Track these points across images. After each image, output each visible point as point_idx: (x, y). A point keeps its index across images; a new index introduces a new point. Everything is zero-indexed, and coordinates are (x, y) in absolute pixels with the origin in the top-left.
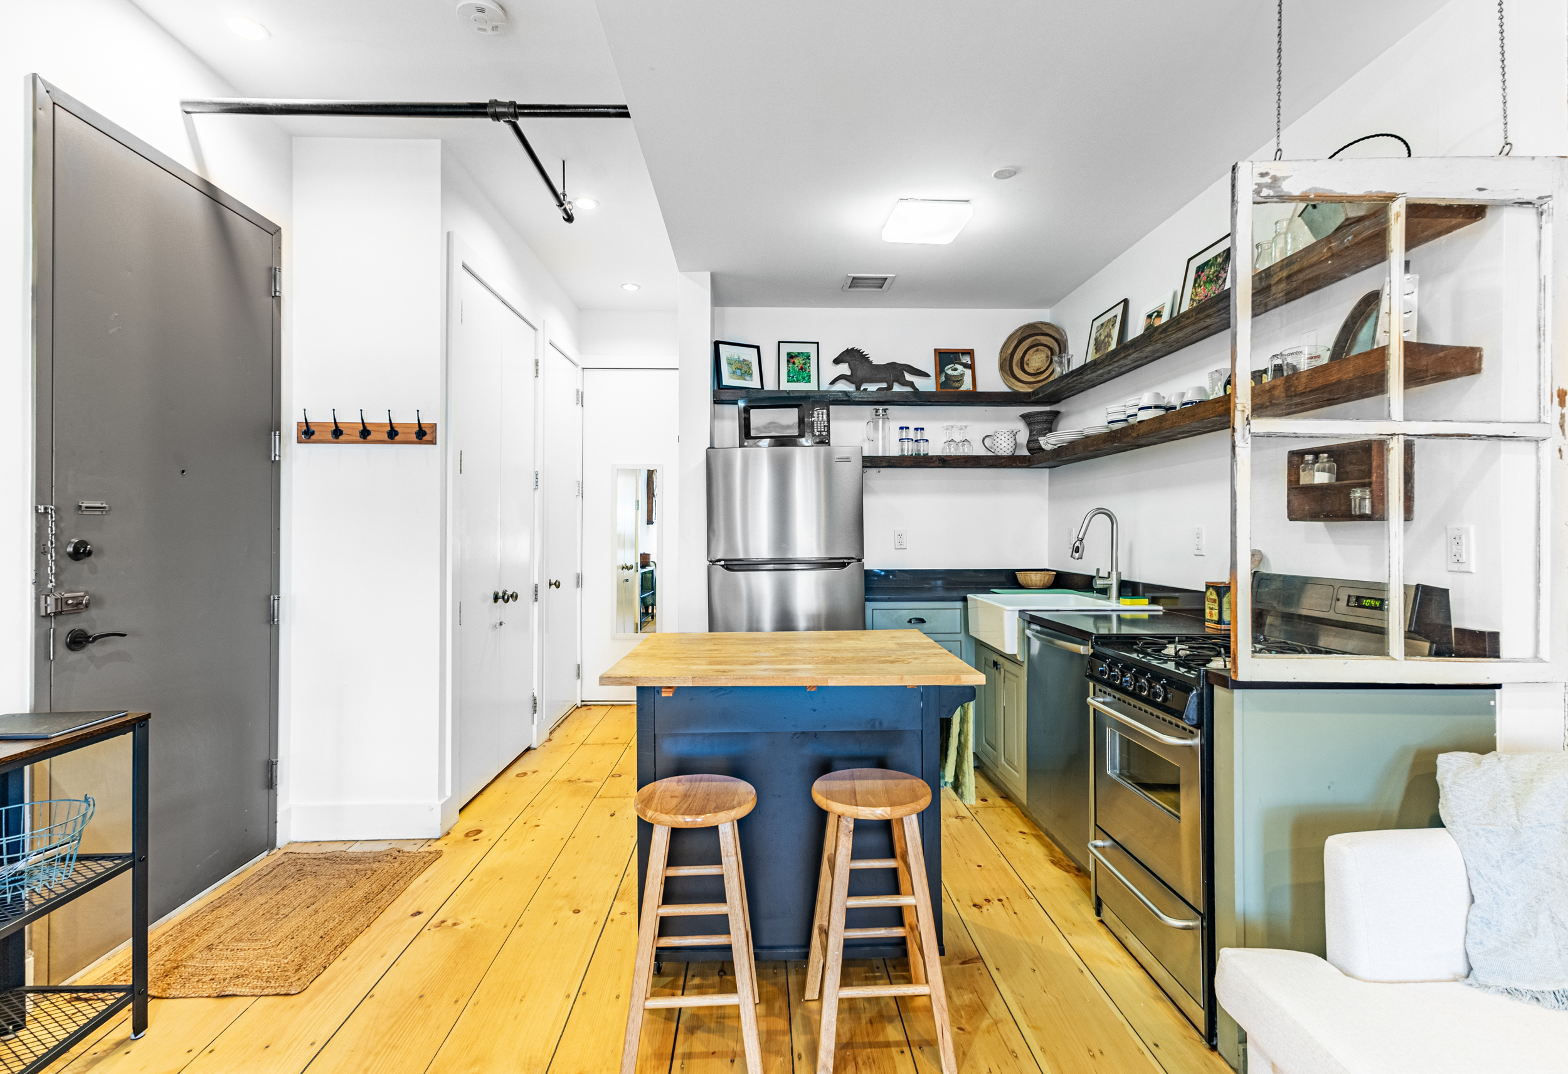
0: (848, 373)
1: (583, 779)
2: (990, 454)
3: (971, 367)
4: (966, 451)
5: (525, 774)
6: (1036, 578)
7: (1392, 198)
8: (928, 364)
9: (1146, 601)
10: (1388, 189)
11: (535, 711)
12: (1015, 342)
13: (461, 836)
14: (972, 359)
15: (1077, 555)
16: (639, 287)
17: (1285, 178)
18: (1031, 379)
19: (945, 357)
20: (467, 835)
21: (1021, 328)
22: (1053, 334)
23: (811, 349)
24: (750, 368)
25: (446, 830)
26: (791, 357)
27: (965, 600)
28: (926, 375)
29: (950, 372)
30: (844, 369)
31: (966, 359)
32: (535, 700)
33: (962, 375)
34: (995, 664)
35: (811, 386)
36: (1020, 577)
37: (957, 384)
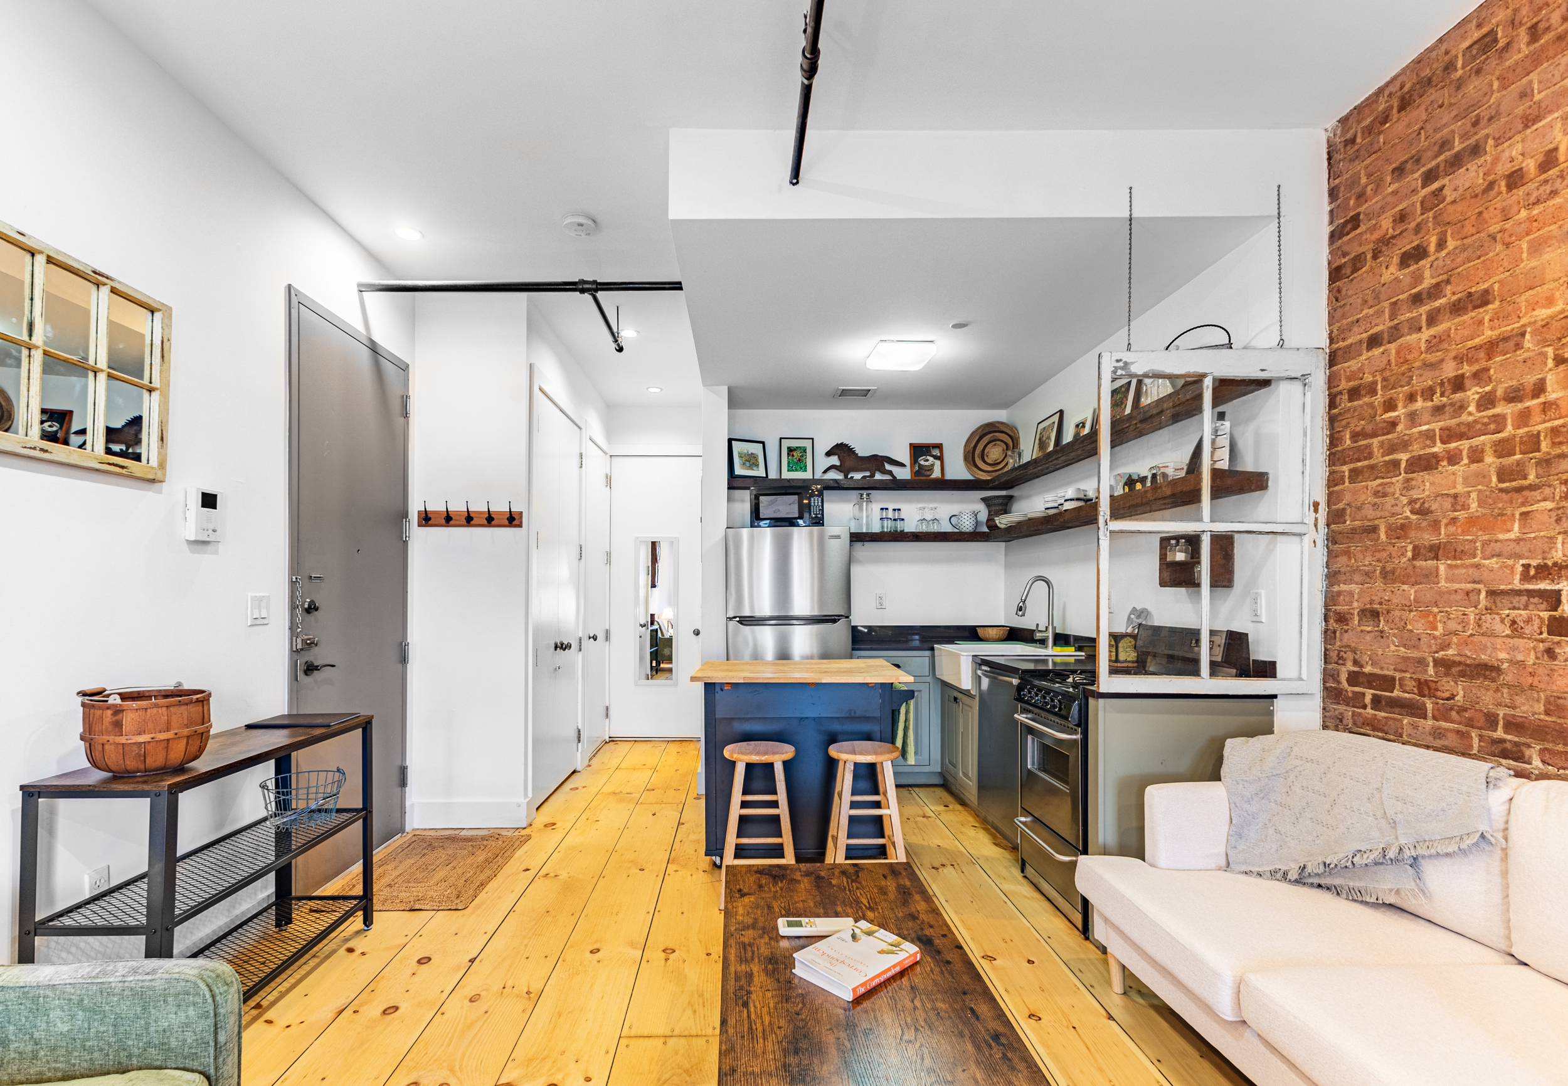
0: (838, 463)
1: (624, 792)
2: (956, 530)
3: (940, 458)
4: (935, 528)
5: (577, 788)
6: (992, 633)
7: (1204, 375)
8: (904, 456)
9: (1073, 649)
10: (1201, 370)
11: (579, 741)
12: (977, 438)
13: (541, 826)
14: (941, 452)
15: (1021, 613)
16: (662, 390)
17: (1133, 363)
18: (990, 468)
19: (918, 450)
20: (545, 826)
21: (981, 426)
22: (1008, 431)
23: (807, 444)
24: (757, 460)
25: (529, 822)
26: (791, 450)
27: (932, 649)
28: (902, 465)
29: (922, 463)
30: (834, 460)
31: (936, 452)
32: (579, 731)
33: (933, 465)
34: (955, 699)
35: (807, 475)
36: (980, 631)
37: (928, 473)
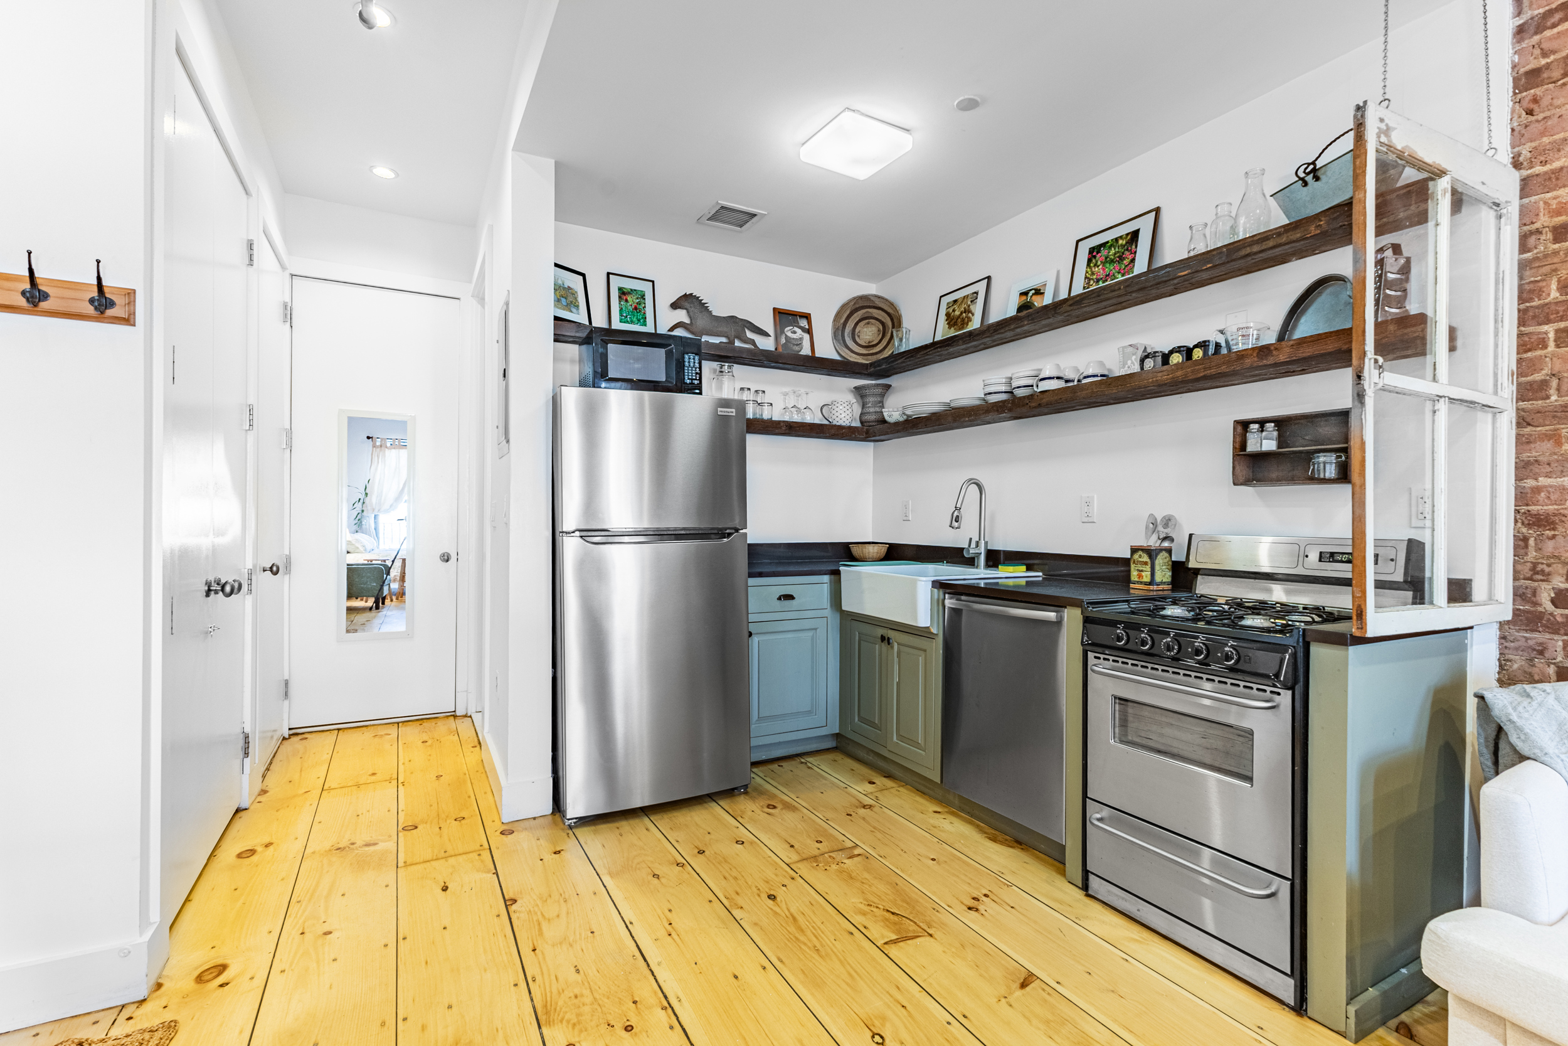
0: (687, 321)
1: (359, 843)
2: (827, 423)
3: (809, 331)
4: (809, 418)
5: (252, 852)
6: (872, 551)
7: (1442, 173)
8: (768, 325)
9: (1024, 568)
10: (1444, 165)
11: (246, 754)
12: (848, 312)
13: (189, 984)
14: (810, 323)
15: (956, 524)
16: (397, 175)
17: (1395, 129)
18: (864, 351)
19: (784, 317)
20: (200, 979)
21: (854, 298)
22: (886, 308)
23: (646, 288)
24: (576, 299)
25: (152, 981)
26: (623, 293)
27: (837, 573)
28: (766, 335)
29: (789, 334)
30: (682, 316)
31: (804, 323)
32: (246, 738)
33: (801, 339)
34: (883, 638)
35: (650, 329)
36: (855, 550)
37: (797, 348)
